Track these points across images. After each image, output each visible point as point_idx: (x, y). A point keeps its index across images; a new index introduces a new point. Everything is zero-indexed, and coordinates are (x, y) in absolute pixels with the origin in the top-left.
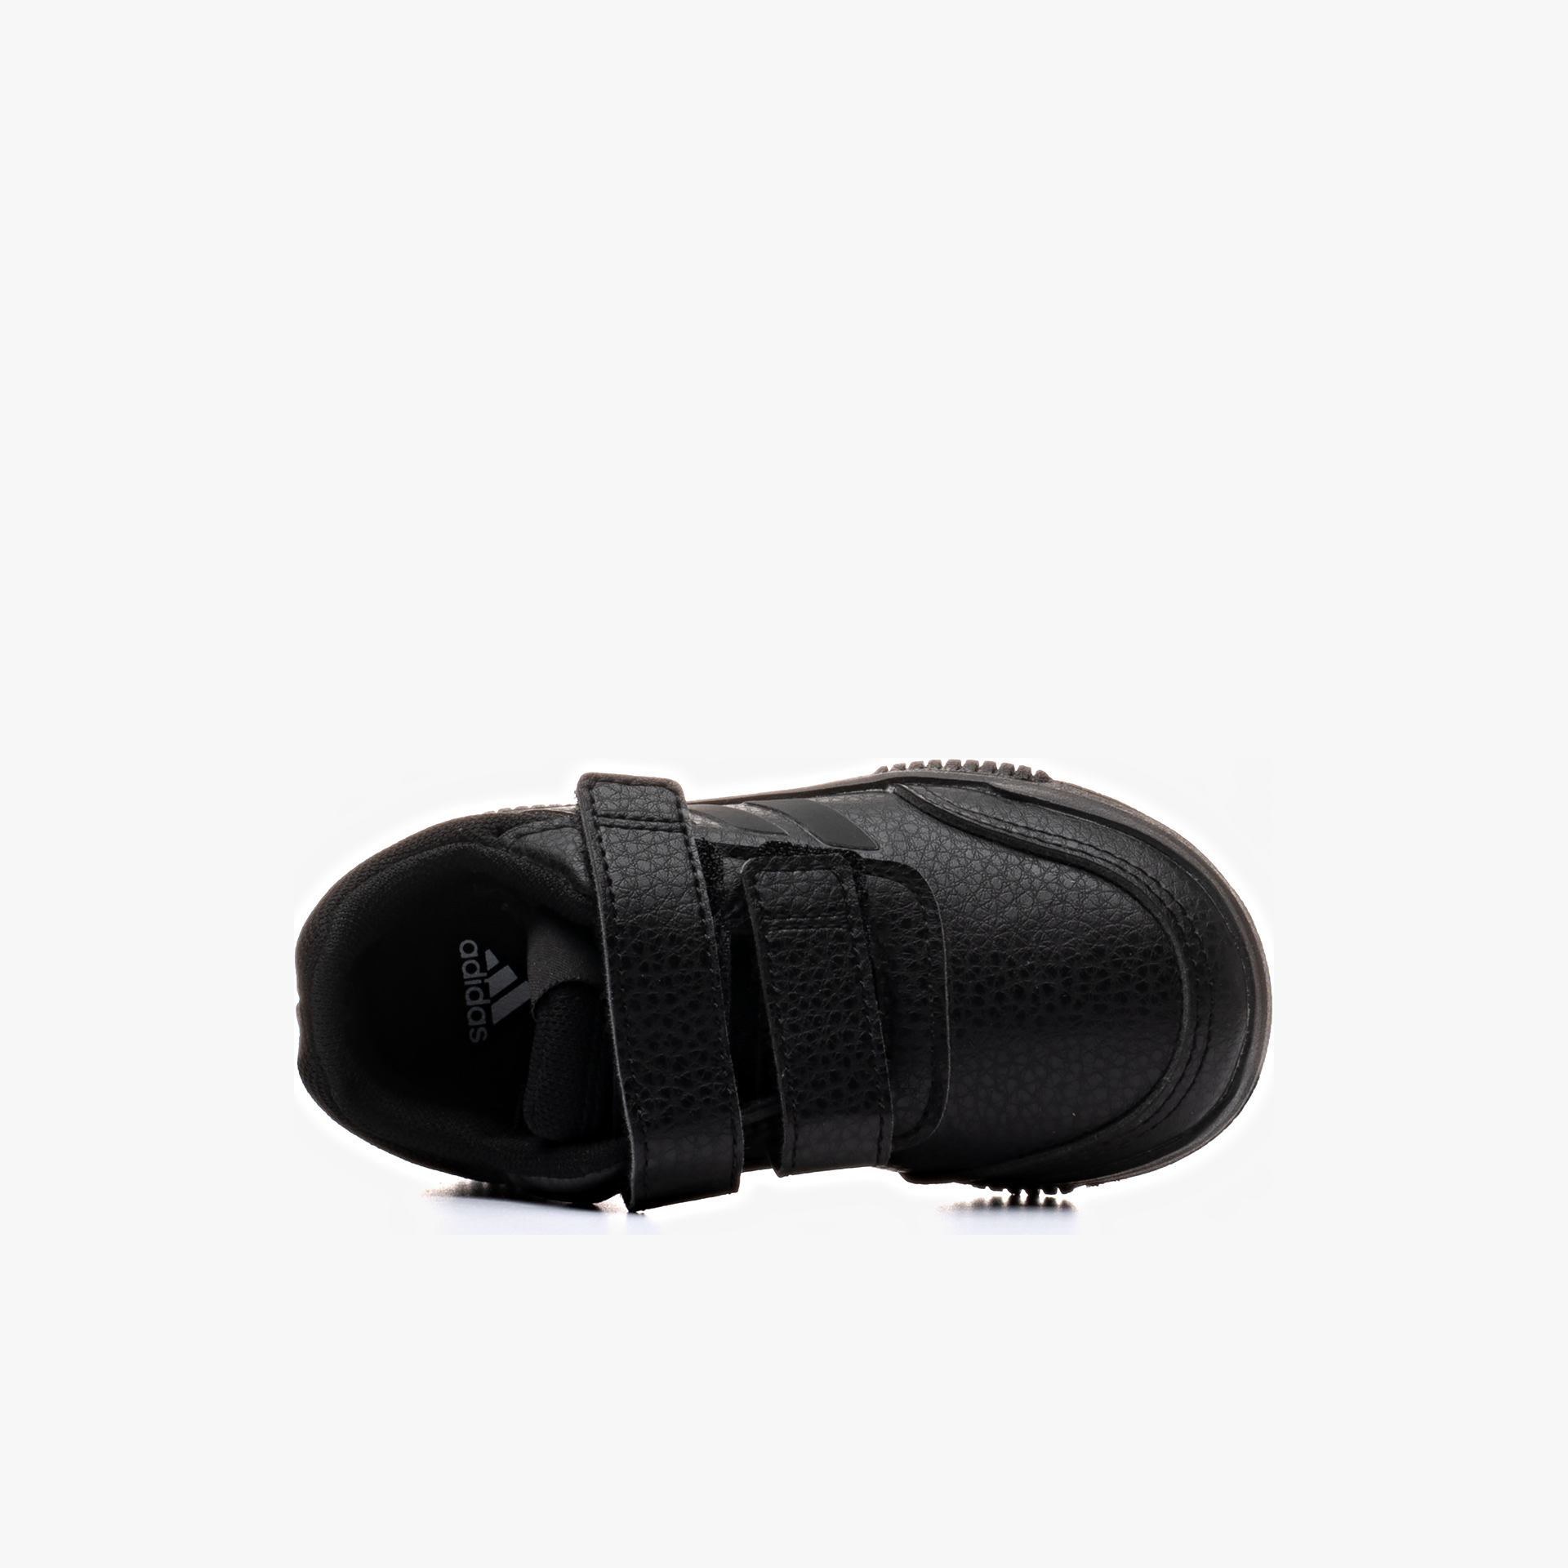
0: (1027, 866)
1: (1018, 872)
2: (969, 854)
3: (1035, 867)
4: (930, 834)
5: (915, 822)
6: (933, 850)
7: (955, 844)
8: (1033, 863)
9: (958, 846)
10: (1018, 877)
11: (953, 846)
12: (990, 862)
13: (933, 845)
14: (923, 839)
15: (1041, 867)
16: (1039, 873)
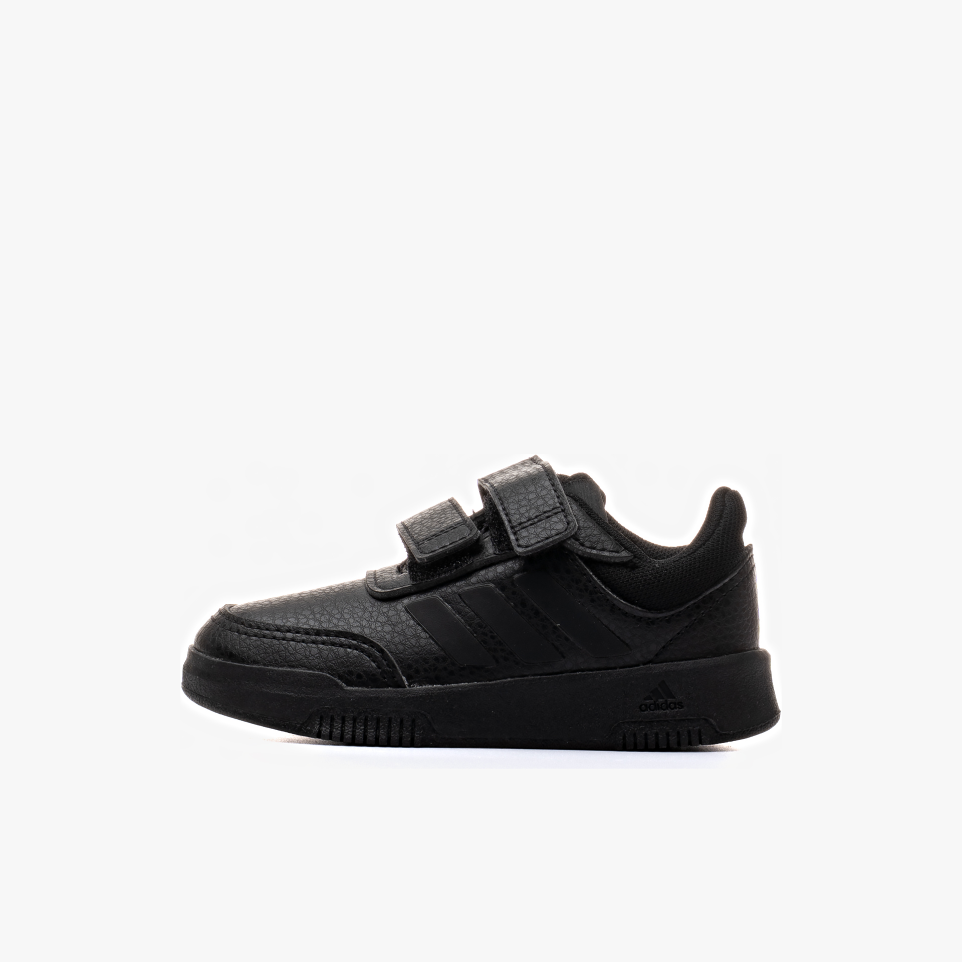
0: (316, 624)
1: (323, 619)
2: (351, 620)
3: (312, 624)
4: (375, 627)
5: (385, 634)
6: (373, 617)
7: (360, 623)
8: (314, 626)
9: (358, 623)
10: (322, 617)
11: (361, 622)
12: (339, 620)
13: (373, 620)
14: (379, 622)
15: (309, 624)
16: (310, 622)
